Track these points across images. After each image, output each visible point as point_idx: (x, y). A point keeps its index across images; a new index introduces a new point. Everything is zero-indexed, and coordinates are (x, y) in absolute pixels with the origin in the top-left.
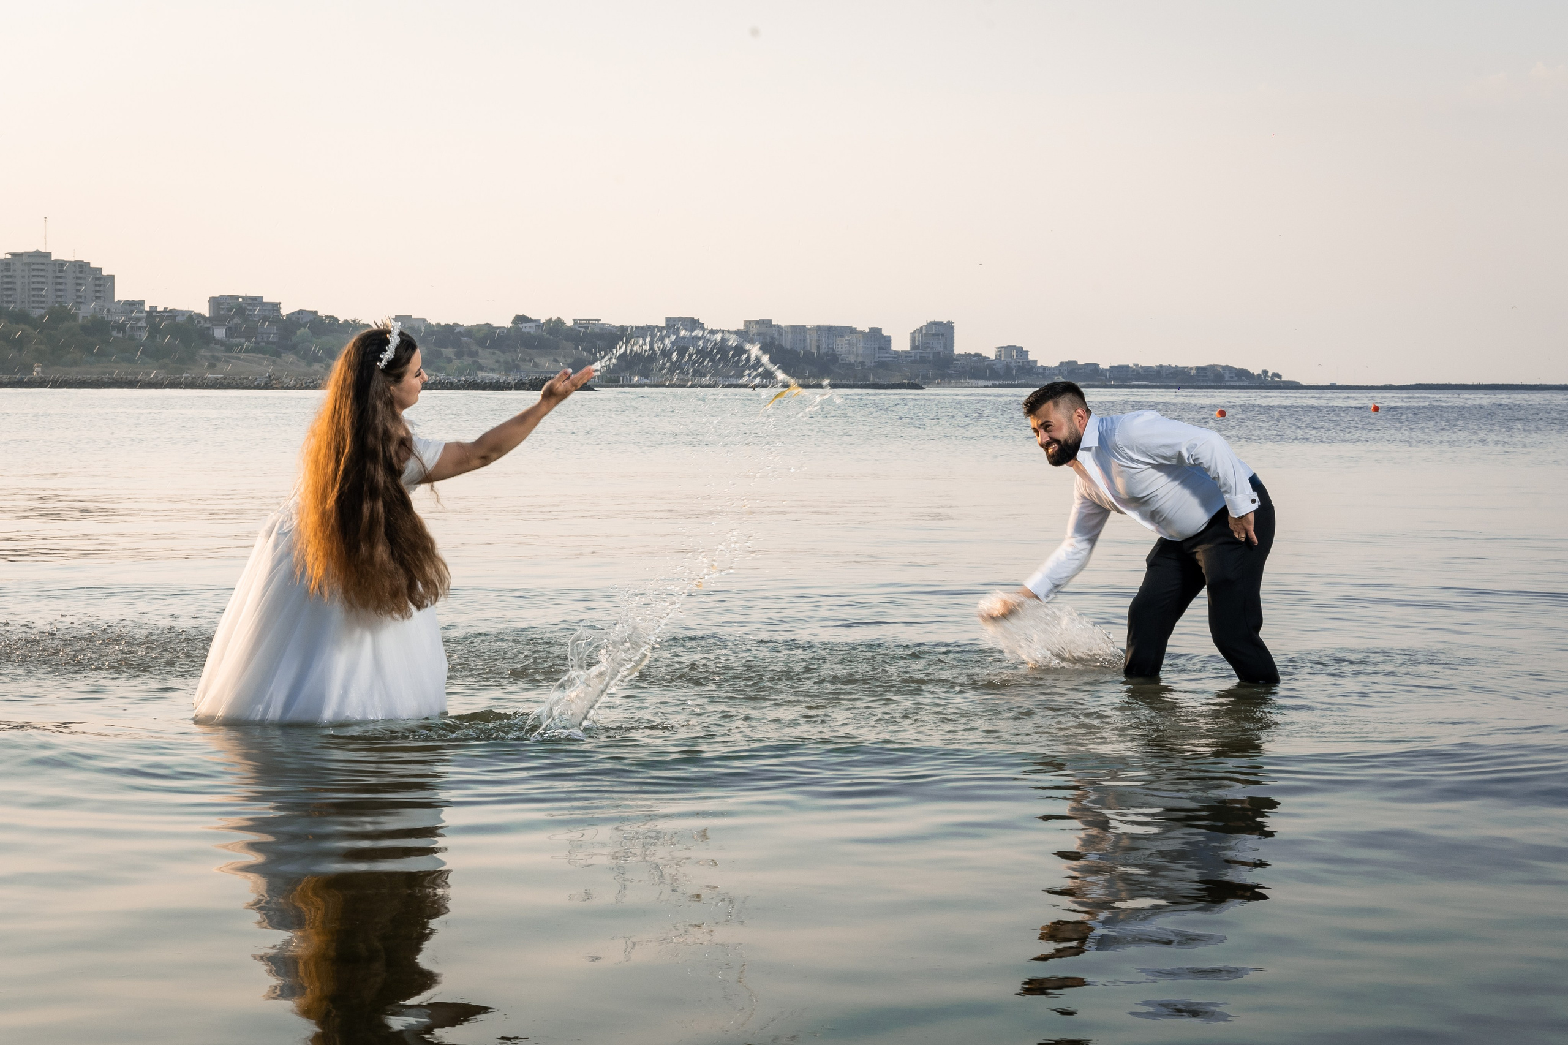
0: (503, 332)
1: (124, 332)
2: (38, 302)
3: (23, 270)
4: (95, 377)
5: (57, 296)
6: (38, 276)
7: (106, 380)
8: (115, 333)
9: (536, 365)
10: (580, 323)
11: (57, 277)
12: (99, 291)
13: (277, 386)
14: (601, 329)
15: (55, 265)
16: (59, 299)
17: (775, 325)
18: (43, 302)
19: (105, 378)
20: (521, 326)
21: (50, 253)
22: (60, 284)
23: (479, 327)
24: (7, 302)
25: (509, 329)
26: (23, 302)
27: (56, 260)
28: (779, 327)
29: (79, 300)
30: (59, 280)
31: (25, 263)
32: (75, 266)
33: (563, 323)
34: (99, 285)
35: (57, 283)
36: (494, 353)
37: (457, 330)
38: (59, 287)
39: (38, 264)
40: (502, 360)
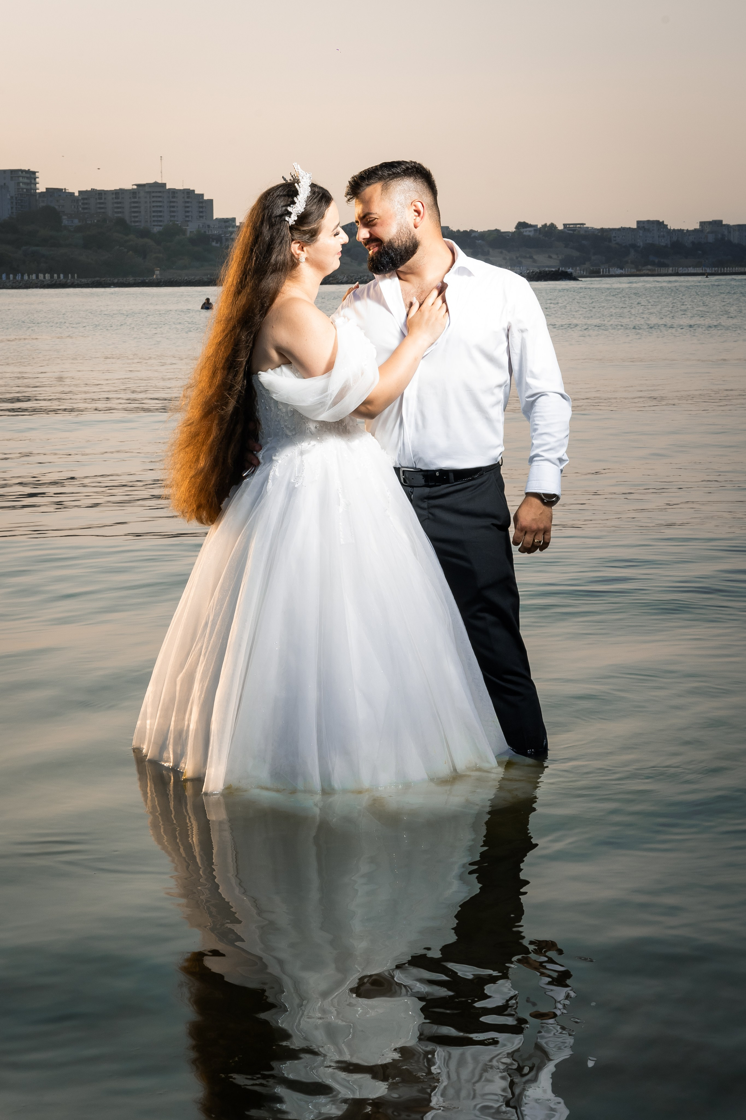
0: (508, 236)
1: (221, 243)
2: (157, 221)
3: (146, 197)
4: (197, 278)
5: (171, 216)
6: (157, 202)
7: (206, 280)
8: (214, 244)
9: (535, 261)
10: (569, 227)
11: (171, 202)
12: (202, 212)
13: (333, 282)
14: (586, 231)
15: (169, 192)
16: (172, 219)
17: (725, 225)
18: (161, 221)
19: (205, 279)
20: (522, 230)
21: (165, 184)
22: (174, 207)
23: (490, 232)
24: (135, 222)
25: (513, 233)
26: (147, 221)
27: (169, 189)
28: (728, 226)
29: (187, 219)
30: (172, 204)
31: (147, 192)
32: (183, 193)
33: (556, 228)
34: (202, 207)
35: (171, 207)
36: (501, 253)
37: (473, 235)
38: (172, 209)
39: (156, 192)
40: (508, 258)
